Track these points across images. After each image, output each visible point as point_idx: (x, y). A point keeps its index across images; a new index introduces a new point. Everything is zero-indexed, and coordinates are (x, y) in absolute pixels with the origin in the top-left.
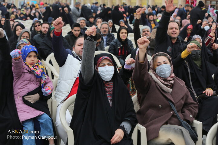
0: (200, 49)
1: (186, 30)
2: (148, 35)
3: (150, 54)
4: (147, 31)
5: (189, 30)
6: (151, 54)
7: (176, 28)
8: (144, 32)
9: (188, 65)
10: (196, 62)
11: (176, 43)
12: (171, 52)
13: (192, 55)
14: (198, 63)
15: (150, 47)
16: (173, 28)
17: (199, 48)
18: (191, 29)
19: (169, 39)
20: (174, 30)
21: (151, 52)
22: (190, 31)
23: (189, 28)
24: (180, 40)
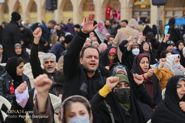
0: (129, 86)
1: (108, 55)
2: (52, 68)
3: (56, 93)
4: (51, 62)
5: (111, 55)
6: (58, 92)
7: (95, 57)
8: (47, 62)
9: (110, 110)
10: (122, 105)
11: (94, 77)
12: (85, 90)
13: (118, 96)
14: (126, 107)
15: (56, 83)
16: (91, 57)
17: (127, 85)
18: (114, 53)
19: (83, 72)
20: (93, 59)
21: (57, 91)
22: (113, 56)
23: (111, 53)
24: (99, 73)
